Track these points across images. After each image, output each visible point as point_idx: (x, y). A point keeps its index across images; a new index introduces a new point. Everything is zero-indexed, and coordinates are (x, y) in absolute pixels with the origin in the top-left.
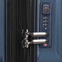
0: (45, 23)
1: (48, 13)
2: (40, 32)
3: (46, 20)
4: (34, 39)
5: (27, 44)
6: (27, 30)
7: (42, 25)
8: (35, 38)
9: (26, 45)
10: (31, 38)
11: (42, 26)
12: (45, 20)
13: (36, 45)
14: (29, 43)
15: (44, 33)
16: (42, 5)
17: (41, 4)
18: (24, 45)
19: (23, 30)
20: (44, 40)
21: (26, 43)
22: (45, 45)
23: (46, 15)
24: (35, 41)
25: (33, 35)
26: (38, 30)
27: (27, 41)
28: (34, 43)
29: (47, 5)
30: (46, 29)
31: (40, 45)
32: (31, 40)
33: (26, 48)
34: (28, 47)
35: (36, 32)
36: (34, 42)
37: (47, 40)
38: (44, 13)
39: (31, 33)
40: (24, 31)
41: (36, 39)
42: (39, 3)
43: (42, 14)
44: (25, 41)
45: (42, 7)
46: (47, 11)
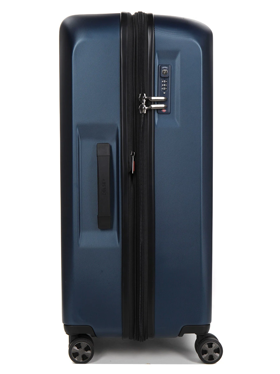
0: (163, 87)
1: (167, 76)
2: (158, 96)
3: (165, 83)
4: (152, 104)
6: (145, 94)
9: (143, 110)
10: (149, 103)
11: (160, 90)
12: (163, 83)
13: (154, 110)
14: (146, 108)
15: (163, 98)
16: (161, 67)
17: (160, 66)
18: (142, 109)
19: (140, 94)
20: (163, 106)
21: (143, 108)
22: (164, 111)
23: (164, 78)
24: (153, 106)
25: (151, 100)
26: (156, 94)
27: (145, 106)
28: (152, 109)
29: (166, 67)
30: (164, 93)
31: (159, 111)
32: (149, 105)
33: (144, 113)
34: (145, 113)
35: (154, 96)
37: (166, 106)
38: (162, 75)
39: (149, 97)
40: (141, 95)
41: (154, 104)
42: (158, 65)
43: (161, 76)
44: (142, 106)
45: (160, 69)
46: (166, 74)
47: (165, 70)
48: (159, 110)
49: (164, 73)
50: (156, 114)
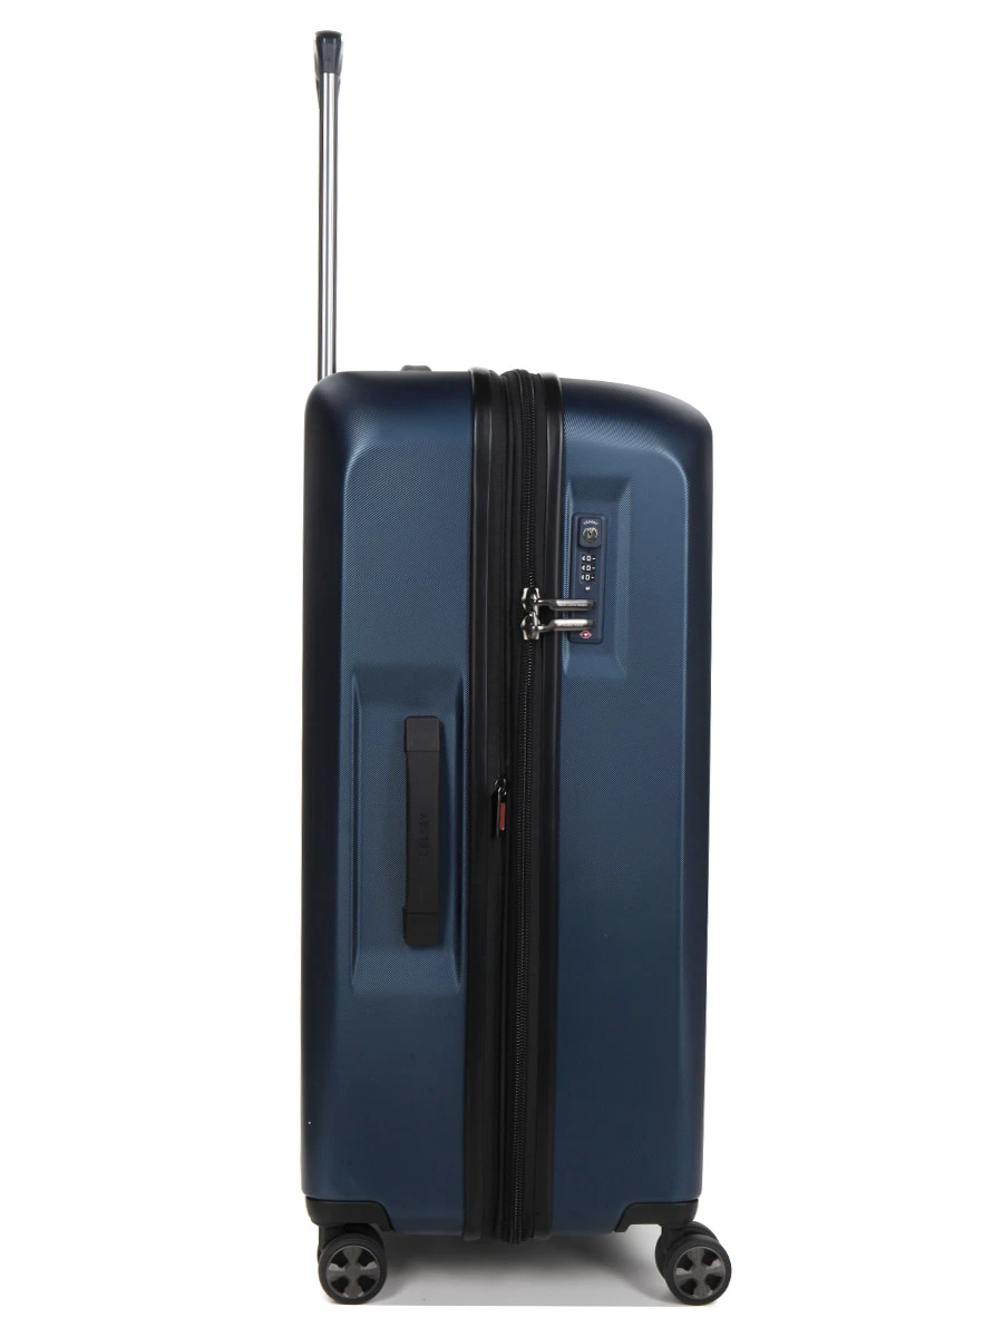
0: (586, 572)
1: (595, 544)
2: (570, 598)
3: (588, 563)
4: (557, 619)
5: (536, 629)
6: (537, 590)
7: (578, 577)
8: (556, 615)
9: (533, 634)
10: (547, 614)
11: (577, 581)
12: (586, 563)
13: (560, 633)
14: (540, 628)
15: (583, 603)
16: (579, 520)
17: (577, 518)
18: (528, 628)
19: (526, 590)
20: (583, 622)
21: (533, 626)
22: (586, 635)
23: (589, 550)
24: (559, 622)
25: (554, 606)
26: (566, 592)
27: (536, 622)
28: (555, 630)
29: (593, 522)
30: (588, 589)
31: (572, 636)
32: (547, 620)
33: (534, 641)
34: (537, 640)
35: (561, 598)
36: (556, 626)
37: (591, 623)
38: (583, 543)
39: (549, 601)
40: (528, 592)
41: (561, 617)
42: (571, 515)
43: (579, 545)
44: (531, 622)
45: (578, 527)
46: (594, 539)
47: (591, 528)
48: (572, 634)
49: (589, 537)
50: (566, 644)
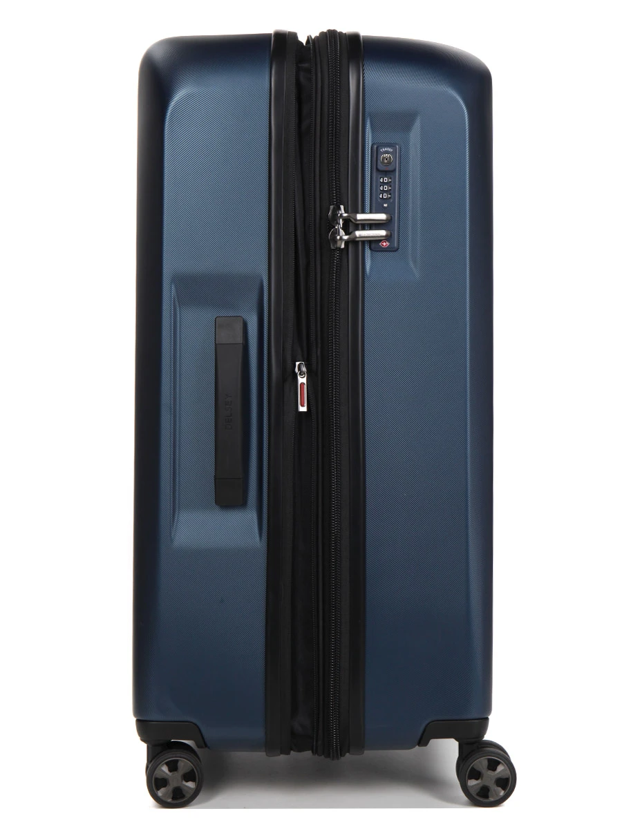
0: (383, 191)
1: (390, 168)
2: (371, 212)
3: (386, 184)
4: (358, 230)
5: (341, 238)
6: (342, 207)
7: (377, 196)
8: (358, 227)
9: (339, 243)
10: (350, 225)
11: (376, 199)
12: (383, 184)
13: (363, 242)
14: (346, 237)
16: (377, 148)
17: (375, 146)
18: (335, 241)
19: (332, 207)
20: (383, 233)
21: (338, 237)
22: (384, 244)
23: (386, 173)
24: (358, 233)
25: (356, 220)
26: (367, 207)
27: (342, 232)
28: (357, 239)
29: (390, 150)
30: (386, 205)
31: (373, 246)
32: (350, 231)
33: (340, 248)
34: (343, 246)
35: (363, 212)
37: (389, 234)
38: (381, 167)
39: (352, 215)
40: (334, 208)
41: (363, 229)
42: (370, 144)
43: (377, 168)
44: (337, 232)
45: (376, 153)
46: (389, 163)
47: (386, 154)
48: (373, 243)
49: (386, 161)
50: (368, 252)
